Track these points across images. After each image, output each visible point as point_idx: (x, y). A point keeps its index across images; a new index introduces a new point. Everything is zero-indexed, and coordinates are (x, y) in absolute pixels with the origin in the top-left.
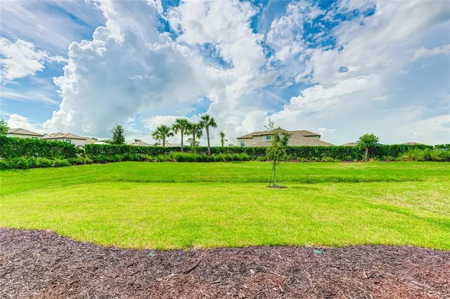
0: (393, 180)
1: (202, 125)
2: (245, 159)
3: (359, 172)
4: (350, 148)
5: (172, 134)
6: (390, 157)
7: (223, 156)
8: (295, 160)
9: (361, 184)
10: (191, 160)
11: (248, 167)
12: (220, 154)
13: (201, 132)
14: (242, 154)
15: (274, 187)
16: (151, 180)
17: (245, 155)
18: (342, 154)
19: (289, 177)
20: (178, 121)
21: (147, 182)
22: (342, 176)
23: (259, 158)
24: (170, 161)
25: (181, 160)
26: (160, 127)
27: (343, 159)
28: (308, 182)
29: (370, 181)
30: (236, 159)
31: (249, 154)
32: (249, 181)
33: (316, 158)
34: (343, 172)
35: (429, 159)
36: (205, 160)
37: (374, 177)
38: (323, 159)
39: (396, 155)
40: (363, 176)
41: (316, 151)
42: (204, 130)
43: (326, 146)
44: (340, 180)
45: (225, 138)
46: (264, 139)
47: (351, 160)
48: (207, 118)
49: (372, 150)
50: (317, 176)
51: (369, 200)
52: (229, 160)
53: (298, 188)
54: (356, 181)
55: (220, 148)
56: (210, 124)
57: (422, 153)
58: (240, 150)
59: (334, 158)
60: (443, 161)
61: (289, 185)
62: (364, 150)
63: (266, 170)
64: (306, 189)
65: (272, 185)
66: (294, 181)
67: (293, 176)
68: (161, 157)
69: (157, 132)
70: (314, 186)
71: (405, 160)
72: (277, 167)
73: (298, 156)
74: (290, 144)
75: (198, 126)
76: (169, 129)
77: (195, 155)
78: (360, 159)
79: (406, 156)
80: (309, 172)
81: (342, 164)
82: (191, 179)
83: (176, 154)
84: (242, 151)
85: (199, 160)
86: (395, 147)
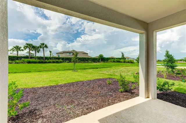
0: (106, 67)
1: (40, 47)
2: (61, 62)
3: (98, 66)
4: (96, 58)
5: (23, 50)
6: (106, 61)
7: (51, 61)
8: (80, 62)
9: (99, 69)
10: (35, 63)
11: (63, 65)
12: (50, 60)
13: (40, 50)
14: (59, 60)
15: (74, 71)
16: (17, 72)
17: (61, 60)
18: (94, 60)
19: (78, 68)
20: (27, 44)
21: (15, 73)
22: (94, 67)
23: (67, 61)
24: (23, 63)
25: (29, 62)
26: (15, 46)
27: (95, 62)
28: (84, 69)
29: (101, 68)
30: (57, 62)
31: (62, 60)
32: (65, 70)
33: (87, 62)
34: (94, 66)
35: (114, 62)
36: (42, 63)
37: (101, 67)
38: (89, 62)
39: (107, 61)
40: (99, 67)
41: (87, 59)
42: (41, 49)
43: (90, 57)
44: (93, 68)
45: (52, 53)
46: (68, 54)
47: (96, 62)
48: (43, 44)
49: (102, 59)
50: (87, 67)
51: (99, 72)
52: (54, 62)
53: (81, 71)
54: (97, 68)
55: (50, 57)
56: (45, 47)
57: (113, 60)
58: (59, 58)
59: (92, 61)
60: (117, 62)
61: (79, 71)
62: (100, 59)
63: (70, 66)
64: (84, 71)
65: (73, 71)
66: (80, 69)
67: (80, 68)
68: (17, 61)
69: (13, 49)
70: (86, 70)
71: (109, 62)
72: (75, 65)
73: (81, 61)
74: (78, 56)
75: (38, 47)
76: (20, 48)
77: (38, 60)
78: (99, 62)
79: (109, 61)
80: (85, 66)
81: (94, 63)
82: (39, 71)
83: (26, 60)
84: (60, 59)
85: (40, 63)
86: (107, 58)
